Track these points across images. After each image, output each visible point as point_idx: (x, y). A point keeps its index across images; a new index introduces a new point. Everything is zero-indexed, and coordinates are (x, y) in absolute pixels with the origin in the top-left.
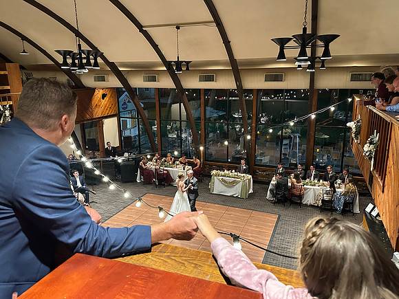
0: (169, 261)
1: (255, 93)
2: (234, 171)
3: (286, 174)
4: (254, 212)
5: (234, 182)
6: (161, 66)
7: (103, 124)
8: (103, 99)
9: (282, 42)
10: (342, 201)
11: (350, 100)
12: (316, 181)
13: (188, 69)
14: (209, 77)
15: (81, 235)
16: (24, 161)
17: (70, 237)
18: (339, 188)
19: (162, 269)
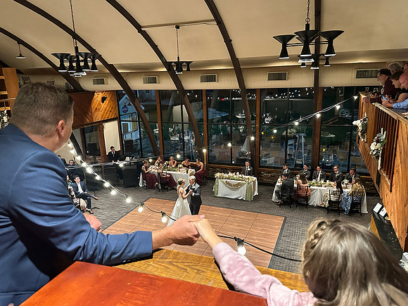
0: (170, 267)
1: (258, 93)
2: (238, 173)
3: (292, 175)
4: (259, 215)
5: (239, 184)
6: (161, 67)
7: (103, 128)
8: (103, 102)
9: (284, 40)
10: (350, 201)
11: (356, 97)
12: (322, 182)
13: (188, 70)
14: (211, 78)
15: (80, 242)
16: (20, 168)
17: (70, 245)
18: (346, 188)
19: (164, 275)
